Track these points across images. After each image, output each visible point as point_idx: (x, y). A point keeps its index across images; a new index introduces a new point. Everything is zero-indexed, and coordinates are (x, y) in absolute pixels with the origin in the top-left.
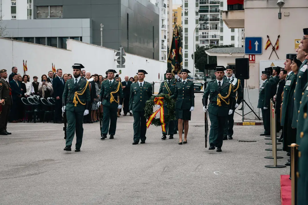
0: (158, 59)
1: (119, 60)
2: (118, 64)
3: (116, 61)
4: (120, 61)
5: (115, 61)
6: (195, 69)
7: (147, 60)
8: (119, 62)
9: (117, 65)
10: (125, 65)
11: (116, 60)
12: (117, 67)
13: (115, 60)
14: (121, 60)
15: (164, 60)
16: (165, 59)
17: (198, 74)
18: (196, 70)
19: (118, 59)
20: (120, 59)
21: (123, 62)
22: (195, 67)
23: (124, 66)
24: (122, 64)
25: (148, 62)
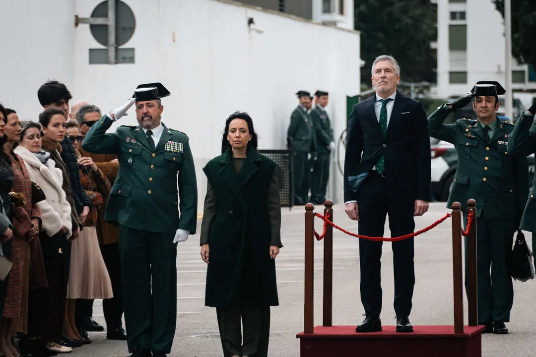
0: (306, 14)
1: (99, 21)
2: (98, 46)
3: (85, 28)
4: (105, 27)
5: (81, 26)
6: (514, 66)
7: (251, 21)
8: (98, 31)
9: (91, 50)
10: (133, 49)
11: (84, 21)
12: (92, 61)
13: (78, 21)
14: (111, 21)
15: (335, 16)
16: (342, 12)
17: (520, 91)
18: (514, 72)
19: (95, 14)
20: (106, 15)
21: (124, 29)
22: (515, 54)
23: (127, 55)
24: (119, 41)
25: (260, 32)
